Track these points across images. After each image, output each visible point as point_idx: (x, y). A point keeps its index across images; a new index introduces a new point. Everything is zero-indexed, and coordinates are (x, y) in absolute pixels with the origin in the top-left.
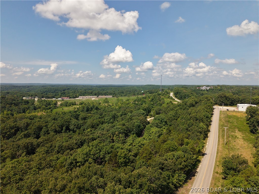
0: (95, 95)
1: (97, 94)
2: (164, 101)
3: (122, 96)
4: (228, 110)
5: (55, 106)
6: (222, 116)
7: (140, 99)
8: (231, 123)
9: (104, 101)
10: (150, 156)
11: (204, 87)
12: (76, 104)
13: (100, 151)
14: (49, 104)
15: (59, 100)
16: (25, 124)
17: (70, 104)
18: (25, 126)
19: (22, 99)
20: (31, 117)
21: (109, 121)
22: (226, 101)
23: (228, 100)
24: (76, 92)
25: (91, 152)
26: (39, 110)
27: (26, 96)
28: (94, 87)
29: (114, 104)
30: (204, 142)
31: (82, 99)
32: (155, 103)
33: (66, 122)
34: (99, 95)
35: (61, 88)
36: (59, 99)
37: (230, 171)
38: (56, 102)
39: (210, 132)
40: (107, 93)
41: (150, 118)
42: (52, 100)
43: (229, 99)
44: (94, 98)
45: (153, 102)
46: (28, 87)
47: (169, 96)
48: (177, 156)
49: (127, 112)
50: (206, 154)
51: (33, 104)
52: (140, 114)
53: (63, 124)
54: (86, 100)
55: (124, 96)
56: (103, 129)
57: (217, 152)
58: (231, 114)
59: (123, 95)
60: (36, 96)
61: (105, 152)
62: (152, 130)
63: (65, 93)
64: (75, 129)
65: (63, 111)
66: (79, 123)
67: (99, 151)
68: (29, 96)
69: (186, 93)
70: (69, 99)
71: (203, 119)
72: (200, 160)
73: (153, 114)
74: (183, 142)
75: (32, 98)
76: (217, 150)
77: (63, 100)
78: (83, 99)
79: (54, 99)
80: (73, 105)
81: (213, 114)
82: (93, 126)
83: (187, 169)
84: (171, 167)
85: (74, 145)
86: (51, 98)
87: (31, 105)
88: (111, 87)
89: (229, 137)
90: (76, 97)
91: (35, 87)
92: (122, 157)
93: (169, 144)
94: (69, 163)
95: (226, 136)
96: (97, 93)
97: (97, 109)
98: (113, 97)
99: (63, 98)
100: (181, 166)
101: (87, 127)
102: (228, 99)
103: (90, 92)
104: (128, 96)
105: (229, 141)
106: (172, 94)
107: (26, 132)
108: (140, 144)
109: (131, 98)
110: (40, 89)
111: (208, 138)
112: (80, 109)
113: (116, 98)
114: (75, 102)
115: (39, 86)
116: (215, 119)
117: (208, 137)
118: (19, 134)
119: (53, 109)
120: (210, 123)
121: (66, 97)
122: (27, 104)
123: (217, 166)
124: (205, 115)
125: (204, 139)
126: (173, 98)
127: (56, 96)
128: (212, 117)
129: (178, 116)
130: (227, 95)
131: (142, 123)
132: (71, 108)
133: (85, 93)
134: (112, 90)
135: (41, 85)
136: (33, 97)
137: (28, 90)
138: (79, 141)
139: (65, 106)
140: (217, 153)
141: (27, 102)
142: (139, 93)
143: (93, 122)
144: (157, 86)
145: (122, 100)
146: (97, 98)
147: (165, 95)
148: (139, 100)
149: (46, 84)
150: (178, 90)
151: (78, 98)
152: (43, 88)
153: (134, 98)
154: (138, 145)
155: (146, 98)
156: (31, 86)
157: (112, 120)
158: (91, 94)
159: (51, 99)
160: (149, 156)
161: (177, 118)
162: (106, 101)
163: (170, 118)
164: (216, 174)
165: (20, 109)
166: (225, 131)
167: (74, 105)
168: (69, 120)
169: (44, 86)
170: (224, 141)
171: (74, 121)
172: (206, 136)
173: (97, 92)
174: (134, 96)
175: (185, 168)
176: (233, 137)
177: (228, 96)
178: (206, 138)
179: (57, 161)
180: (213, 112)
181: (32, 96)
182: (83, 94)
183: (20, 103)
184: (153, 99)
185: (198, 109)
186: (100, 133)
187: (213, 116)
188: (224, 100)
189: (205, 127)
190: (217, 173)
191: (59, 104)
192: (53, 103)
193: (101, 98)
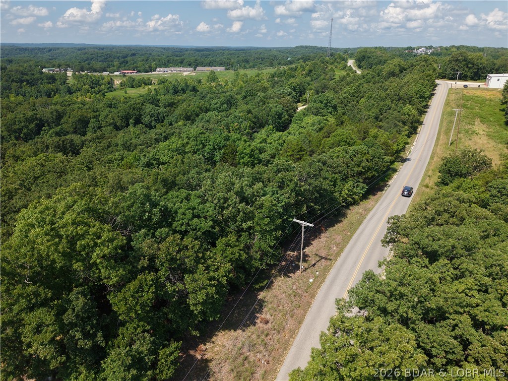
0: (190, 65)
1: (194, 64)
2: (334, 75)
3: (245, 67)
4: (466, 86)
5: (109, 87)
6: (453, 97)
7: (283, 72)
8: (467, 108)
9: (208, 77)
10: (300, 155)
11: (420, 50)
12: (151, 84)
13: (204, 146)
14: (96, 84)
15: (116, 76)
16: (54, 113)
17: (139, 82)
18: (54, 117)
19: (42, 73)
20: (63, 102)
21: (220, 108)
22: (466, 69)
23: (470, 68)
24: (149, 61)
25: (187, 148)
26: (79, 93)
27: (47, 66)
28: (187, 51)
29: (229, 83)
30: (409, 140)
31: (164, 74)
32: (315, 79)
33: (134, 109)
34: (197, 66)
35: (117, 52)
36: (116, 73)
37: (453, 179)
38: (111, 79)
39: (422, 124)
40: (214, 63)
41: (303, 105)
42: (101, 76)
43: (473, 64)
44: (187, 72)
45: (311, 77)
46: (50, 50)
47: (346, 66)
48: (354, 151)
49: (257, 91)
50: (409, 160)
51: (64, 82)
52: (282, 95)
53: (128, 113)
54: (172, 76)
55: (250, 67)
56: (208, 121)
57: (431, 156)
58: (472, 93)
59: (248, 66)
60: (69, 66)
61: (214, 147)
62: (305, 121)
63: (127, 62)
64: (153, 124)
65: (127, 95)
66: (159, 111)
67: (201, 146)
68: (55, 66)
69: (381, 58)
70: (136, 74)
71: (412, 99)
72: (397, 168)
73: (309, 97)
74: (367, 135)
75: (60, 70)
76: (433, 153)
77: (124, 76)
78: (166, 74)
79: (105, 73)
80: (146, 84)
81: (433, 94)
82: (189, 117)
83: (369, 175)
84: (339, 168)
85: (153, 143)
86: (100, 72)
87: (60, 85)
88: (223, 52)
89: (459, 132)
90: (151, 70)
91: (64, 51)
92: (246, 155)
93: (339, 136)
94: (144, 163)
95: (454, 132)
96: (192, 61)
97: (194, 90)
98: (226, 69)
99: (125, 71)
100: (360, 169)
101: (177, 119)
102: (469, 66)
103: (179, 61)
104: (259, 69)
105: (458, 139)
106: (351, 63)
107: (58, 129)
108: (280, 141)
109: (265, 71)
110: (75, 55)
111: (418, 135)
112: (161, 91)
113: (232, 72)
114: (149, 79)
115: (72, 48)
116: (437, 104)
117: (416, 133)
118: (46, 131)
119: (107, 92)
120: (425, 110)
121: (130, 70)
122: (53, 83)
123: (429, 176)
124: (418, 92)
125: (409, 136)
126: (354, 68)
127: (109, 68)
128: (430, 99)
129: (361, 95)
130: (470, 57)
131: (287, 111)
132: (143, 91)
133: (168, 62)
134: (224, 57)
135: (76, 46)
136: (62, 68)
137: (51, 58)
138: (163, 136)
139: (129, 87)
140: (432, 158)
141: (52, 79)
142: (283, 62)
143: (188, 109)
144: (321, 48)
145: (245, 75)
146: (194, 71)
147: (336, 64)
148: (281, 73)
149: (85, 44)
150: (366, 52)
151: (154, 71)
152: (80, 52)
153: (272, 70)
154: (277, 142)
155: (296, 70)
156: (55, 49)
157: (225, 106)
158: (181, 63)
159: (99, 74)
160: (298, 155)
161: (358, 99)
162: (213, 78)
163: (345, 98)
164: (424, 188)
165: (40, 92)
166: (454, 122)
167: (149, 85)
168: (139, 106)
169: (82, 49)
170: (448, 139)
171: (149, 108)
172: (413, 131)
173: (192, 59)
174: (272, 68)
175: (366, 172)
176: (468, 132)
177: (472, 59)
178: (413, 135)
179: (123, 162)
180: (435, 90)
181: (59, 66)
182: (166, 64)
183: (38, 80)
184: (310, 71)
185: (405, 80)
186: (203, 127)
187: (434, 97)
188: (462, 67)
189: (414, 112)
190: (427, 187)
191: (117, 84)
192: (106, 80)
193: (202, 73)
